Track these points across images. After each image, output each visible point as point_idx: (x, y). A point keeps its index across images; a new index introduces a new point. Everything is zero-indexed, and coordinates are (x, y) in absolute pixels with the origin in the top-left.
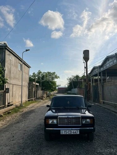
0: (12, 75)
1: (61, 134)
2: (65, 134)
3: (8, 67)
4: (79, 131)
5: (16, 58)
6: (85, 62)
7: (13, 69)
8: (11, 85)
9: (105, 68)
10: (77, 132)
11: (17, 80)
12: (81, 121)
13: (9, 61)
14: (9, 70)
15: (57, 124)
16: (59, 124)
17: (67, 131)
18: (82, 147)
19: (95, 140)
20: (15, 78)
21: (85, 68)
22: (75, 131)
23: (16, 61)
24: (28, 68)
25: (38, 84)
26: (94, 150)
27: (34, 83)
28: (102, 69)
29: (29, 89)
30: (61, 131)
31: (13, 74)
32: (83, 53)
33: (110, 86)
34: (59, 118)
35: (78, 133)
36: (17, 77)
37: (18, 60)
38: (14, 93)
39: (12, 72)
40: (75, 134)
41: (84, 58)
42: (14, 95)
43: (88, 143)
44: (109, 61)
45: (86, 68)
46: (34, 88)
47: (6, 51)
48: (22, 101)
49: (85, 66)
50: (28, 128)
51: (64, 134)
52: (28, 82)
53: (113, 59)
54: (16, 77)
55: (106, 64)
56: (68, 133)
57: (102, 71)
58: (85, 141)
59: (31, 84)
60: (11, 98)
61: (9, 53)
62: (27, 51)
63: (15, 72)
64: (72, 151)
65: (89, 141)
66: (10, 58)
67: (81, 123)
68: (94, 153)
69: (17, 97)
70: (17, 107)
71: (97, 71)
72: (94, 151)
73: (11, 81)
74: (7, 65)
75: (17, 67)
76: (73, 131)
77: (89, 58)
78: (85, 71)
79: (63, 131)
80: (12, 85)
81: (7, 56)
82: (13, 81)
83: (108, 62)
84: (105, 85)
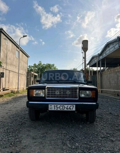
0: (9, 61)
1: (49, 110)
2: (55, 110)
3: (4, 52)
4: (75, 106)
5: (13, 45)
6: (83, 52)
7: (10, 55)
8: (7, 71)
9: (104, 55)
10: (71, 108)
11: (15, 67)
12: (78, 92)
13: (5, 46)
14: (6, 55)
15: (45, 97)
16: (48, 97)
17: (59, 106)
18: (78, 129)
19: (96, 122)
20: (11, 64)
21: (83, 58)
22: (69, 106)
23: (13, 48)
24: (27, 57)
25: (36, 74)
26: (96, 133)
27: (32, 73)
28: (101, 57)
29: (27, 79)
30: (49, 105)
31: (10, 59)
32: (82, 44)
33: (110, 73)
34: (47, 88)
35: (74, 109)
36: (15, 64)
37: (15, 47)
38: (11, 79)
39: (8, 58)
40: (69, 110)
41: (82, 48)
42: (11, 81)
43: (87, 125)
44: (109, 47)
45: (85, 58)
46: (32, 78)
47: (2, 35)
48: (18, 88)
49: (84, 56)
50: (16, 109)
51: (53, 109)
52: (27, 71)
53: (114, 45)
54: (13, 64)
55: (106, 51)
56: (59, 109)
57: (102, 60)
58: (83, 123)
59: (30, 74)
60: (7, 84)
61: (5, 37)
62: (25, 37)
63: (12, 59)
64: (64, 133)
65: (88, 123)
66: (7, 44)
67: (78, 96)
68: (96, 138)
69: (15, 84)
70: (12, 92)
71: (96, 61)
72: (97, 135)
73: (7, 67)
74: (3, 50)
75: (14, 54)
76: (66, 106)
77: (88, 48)
78: (84, 61)
79: (53, 105)
80: (9, 71)
81: (3, 40)
82: (10, 67)
83: (108, 49)
84: (104, 74)
